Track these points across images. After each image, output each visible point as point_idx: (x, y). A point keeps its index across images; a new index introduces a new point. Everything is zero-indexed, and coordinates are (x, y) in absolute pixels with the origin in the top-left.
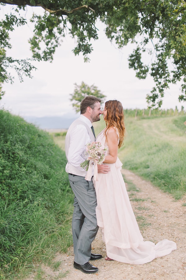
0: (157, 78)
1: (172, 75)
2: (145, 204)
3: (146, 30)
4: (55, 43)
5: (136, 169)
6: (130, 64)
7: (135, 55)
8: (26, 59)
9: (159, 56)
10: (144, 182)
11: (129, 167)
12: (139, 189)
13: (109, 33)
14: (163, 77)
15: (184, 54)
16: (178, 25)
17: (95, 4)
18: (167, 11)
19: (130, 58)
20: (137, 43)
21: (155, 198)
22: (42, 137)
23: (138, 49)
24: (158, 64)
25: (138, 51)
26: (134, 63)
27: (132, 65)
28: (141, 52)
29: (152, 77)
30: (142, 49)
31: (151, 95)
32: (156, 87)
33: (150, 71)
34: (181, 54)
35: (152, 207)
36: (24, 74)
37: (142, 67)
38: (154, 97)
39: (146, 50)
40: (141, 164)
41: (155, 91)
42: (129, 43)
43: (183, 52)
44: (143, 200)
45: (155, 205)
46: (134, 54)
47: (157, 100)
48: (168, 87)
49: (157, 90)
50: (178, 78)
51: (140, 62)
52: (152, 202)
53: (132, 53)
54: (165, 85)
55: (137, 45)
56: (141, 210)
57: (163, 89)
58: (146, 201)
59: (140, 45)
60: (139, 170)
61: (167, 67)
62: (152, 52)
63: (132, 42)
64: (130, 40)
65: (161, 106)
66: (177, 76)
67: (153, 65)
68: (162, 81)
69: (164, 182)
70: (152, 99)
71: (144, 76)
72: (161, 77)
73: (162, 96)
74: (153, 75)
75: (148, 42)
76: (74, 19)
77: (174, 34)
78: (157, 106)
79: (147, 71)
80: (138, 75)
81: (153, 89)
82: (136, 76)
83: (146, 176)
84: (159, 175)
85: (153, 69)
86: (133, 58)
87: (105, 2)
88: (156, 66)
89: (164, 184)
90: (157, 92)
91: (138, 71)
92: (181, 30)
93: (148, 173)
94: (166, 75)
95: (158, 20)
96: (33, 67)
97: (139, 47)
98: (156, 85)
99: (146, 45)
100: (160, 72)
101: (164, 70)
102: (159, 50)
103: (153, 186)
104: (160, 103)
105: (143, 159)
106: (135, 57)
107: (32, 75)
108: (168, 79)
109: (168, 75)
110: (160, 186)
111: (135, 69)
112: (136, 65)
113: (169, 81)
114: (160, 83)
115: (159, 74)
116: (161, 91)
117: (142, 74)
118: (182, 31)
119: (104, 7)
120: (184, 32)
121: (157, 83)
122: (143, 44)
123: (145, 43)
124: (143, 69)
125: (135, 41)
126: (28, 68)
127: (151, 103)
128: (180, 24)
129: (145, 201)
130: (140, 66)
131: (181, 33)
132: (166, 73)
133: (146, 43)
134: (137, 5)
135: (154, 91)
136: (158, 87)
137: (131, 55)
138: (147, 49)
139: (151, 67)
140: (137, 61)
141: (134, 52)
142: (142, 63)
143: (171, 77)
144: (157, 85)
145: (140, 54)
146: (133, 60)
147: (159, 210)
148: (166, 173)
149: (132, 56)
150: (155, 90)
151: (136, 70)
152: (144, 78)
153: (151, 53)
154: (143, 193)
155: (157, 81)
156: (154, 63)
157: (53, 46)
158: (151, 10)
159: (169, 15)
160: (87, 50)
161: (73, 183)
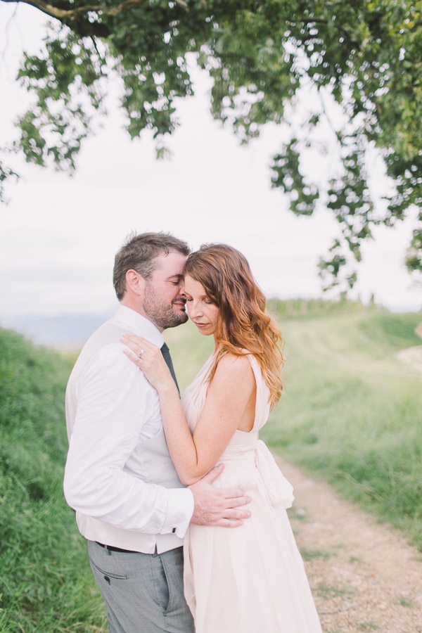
0: (343, 215)
2: (335, 569)
4: (81, 130)
5: (285, 443)
6: (273, 181)
7: (285, 157)
9: (348, 158)
12: (305, 509)
14: (358, 211)
19: (273, 164)
20: (290, 124)
21: (357, 546)
23: (294, 141)
24: (345, 179)
25: (293, 148)
26: (284, 177)
27: (278, 182)
28: (298, 148)
29: (330, 210)
30: (304, 143)
31: (329, 257)
32: (341, 237)
37: (303, 186)
38: (337, 264)
41: (337, 247)
44: (327, 556)
45: (365, 573)
46: (283, 153)
48: (372, 237)
49: (345, 244)
50: (400, 213)
51: (298, 173)
52: (353, 560)
54: (364, 233)
56: (328, 597)
57: (360, 241)
58: (335, 555)
60: (291, 447)
61: (367, 188)
63: (278, 122)
65: (355, 285)
67: (332, 181)
69: (370, 489)
70: (331, 268)
71: (308, 208)
72: (352, 212)
73: (359, 258)
74: (331, 206)
75: (318, 123)
77: (408, 82)
79: (317, 196)
80: (294, 206)
81: (334, 243)
82: (289, 209)
85: (331, 193)
88: (340, 186)
89: (370, 494)
90: (344, 251)
91: (295, 195)
94: (366, 207)
97: (295, 136)
100: (348, 200)
101: (359, 194)
102: (347, 145)
104: (352, 279)
106: (286, 161)
110: (358, 499)
111: (286, 190)
113: (377, 223)
114: (351, 227)
115: (347, 204)
116: (354, 247)
117: (305, 203)
119: (211, 6)
121: (343, 225)
122: (308, 126)
123: (312, 124)
125: (284, 120)
127: (330, 278)
129: (332, 560)
130: (299, 184)
132: (366, 202)
133: (315, 125)
135: (334, 247)
136: (348, 239)
139: (328, 187)
140: (289, 171)
141: (284, 149)
142: (302, 177)
144: (343, 231)
145: (298, 155)
146: (282, 167)
147: (383, 597)
149: (278, 158)
150: (337, 244)
151: (288, 193)
152: (308, 213)
153: (325, 151)
155: (343, 221)
157: (76, 135)
158: (345, 15)
159: (392, 34)
160: (163, 124)
161: (107, 579)
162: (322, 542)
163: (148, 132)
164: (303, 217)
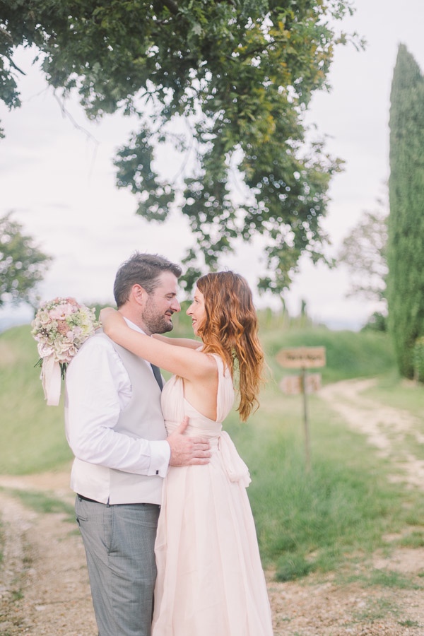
0: (199, 223)
3: (161, 91)
6: (119, 175)
7: (134, 152)
9: (207, 157)
14: (216, 219)
15: (267, 163)
16: (246, 91)
17: (15, 7)
18: (218, 48)
19: (119, 158)
20: (140, 115)
23: (144, 134)
24: (203, 180)
25: (144, 140)
26: (133, 173)
28: (152, 141)
29: (185, 216)
30: (157, 135)
32: (197, 247)
33: (180, 200)
34: (262, 163)
37: (156, 186)
38: (191, 279)
39: (168, 138)
41: (193, 259)
42: (119, 112)
43: (265, 156)
46: (133, 147)
48: (231, 249)
49: (201, 256)
50: (260, 228)
51: (150, 171)
53: (127, 144)
54: (222, 245)
55: (142, 122)
57: (217, 254)
59: (150, 121)
61: (228, 192)
62: (187, 144)
63: (127, 112)
64: (122, 104)
66: (255, 220)
67: (189, 181)
68: (214, 230)
71: (161, 211)
72: (209, 221)
74: (187, 210)
79: (171, 197)
80: (143, 210)
81: (187, 254)
82: (137, 212)
85: (188, 195)
86: (129, 158)
87: (44, 8)
88: (197, 187)
90: (200, 264)
91: (145, 196)
92: (254, 104)
94: (226, 214)
95: (196, 67)
97: (146, 127)
98: (196, 242)
99: (168, 123)
100: (208, 204)
101: (221, 201)
102: (206, 142)
106: (135, 156)
108: (230, 225)
109: (232, 216)
111: (135, 190)
112: (138, 179)
113: (234, 234)
114: (207, 237)
115: (205, 210)
116: (210, 260)
117: (155, 207)
118: (254, 108)
120: (262, 110)
121: (199, 235)
122: (160, 119)
123: (164, 118)
124: (160, 192)
125: (135, 110)
128: (250, 89)
130: (150, 184)
131: (254, 113)
132: (227, 208)
133: (169, 119)
134: (135, 27)
135: (189, 259)
136: (203, 248)
137: (122, 149)
138: (173, 135)
139: (184, 187)
140: (141, 167)
141: (134, 141)
142: (155, 176)
143: (239, 223)
144: (199, 241)
145: (151, 148)
146: (130, 163)
149: (126, 152)
150: (192, 256)
151: (137, 193)
152: (161, 218)
153: (182, 147)
155: (198, 230)
156: (189, 175)
164: (154, 222)
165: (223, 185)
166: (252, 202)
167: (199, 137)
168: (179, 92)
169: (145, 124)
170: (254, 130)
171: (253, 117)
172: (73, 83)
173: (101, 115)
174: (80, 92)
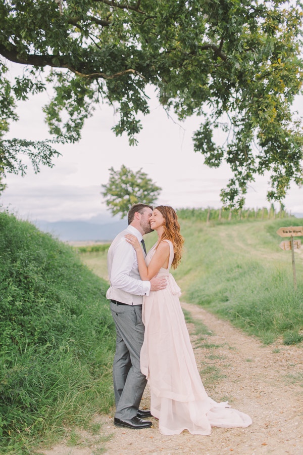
0: (236, 166)
1: (257, 161)
2: (220, 351)
3: (217, 100)
5: (209, 302)
6: (195, 145)
7: (203, 133)
8: (44, 141)
9: (239, 133)
10: (219, 322)
11: (197, 301)
12: (212, 331)
13: (164, 100)
14: (245, 164)
15: (272, 133)
16: (262, 96)
17: (145, 65)
18: (246, 76)
19: (195, 137)
20: (205, 115)
21: (235, 344)
22: (64, 253)
23: (207, 124)
24: (236, 145)
25: (207, 127)
26: (202, 144)
27: (199, 147)
28: (211, 127)
29: (229, 164)
30: (214, 124)
31: (228, 190)
32: (235, 178)
33: (226, 155)
34: (269, 133)
35: (230, 355)
36: (41, 162)
37: (214, 150)
38: (233, 194)
39: (219, 125)
40: (216, 294)
41: (233, 185)
42: (195, 114)
43: (271, 130)
44: (218, 347)
45: (234, 352)
46: (202, 131)
47: (236, 198)
48: (252, 179)
49: (237, 182)
50: (267, 166)
51: (211, 142)
52: (230, 348)
53: (199, 129)
54: (248, 176)
55: (206, 118)
56: (213, 359)
57: (245, 181)
58: (222, 347)
59: (210, 118)
60: (213, 304)
61: (250, 150)
62: (229, 128)
63: (199, 114)
64: (196, 110)
65: (243, 206)
66: (265, 164)
67: (230, 146)
68: (243, 170)
69: (249, 320)
70: (229, 197)
71: (216, 162)
72: (241, 164)
73: (244, 192)
74: (229, 160)
75: (221, 114)
76: (115, 86)
77: (256, 108)
78: (237, 206)
79: (221, 155)
80: (208, 162)
81: (230, 182)
82: (205, 163)
83: (223, 314)
84: (242, 311)
85: (230, 153)
86: (201, 136)
87: (159, 64)
88: (234, 148)
89: (249, 323)
90: (237, 186)
91: (208, 155)
92: (266, 102)
93: (226, 309)
94: (250, 161)
95: (234, 87)
96: (55, 152)
97: (208, 121)
98: (234, 175)
99: (219, 118)
100: (240, 157)
101: (246, 154)
102: (238, 126)
103: (234, 327)
104: (241, 203)
105: (219, 287)
106: (203, 135)
107: (52, 162)
108: (251, 167)
109: (253, 162)
110: (243, 327)
111: (204, 152)
112: (205, 146)
113: (254, 171)
114: (240, 173)
115: (239, 160)
116: (242, 184)
117: (213, 160)
118: (266, 104)
119: (157, 69)
120: (270, 105)
121: (236, 172)
122: (215, 116)
123: (217, 115)
124: (216, 152)
125: (202, 113)
126: (48, 153)
127: (229, 203)
128: (264, 95)
129: (220, 348)
130: (211, 148)
131: (266, 107)
132: (250, 158)
133: (219, 116)
134: (204, 69)
135: (231, 185)
136: (238, 179)
137: (197, 133)
138: (221, 123)
139: (227, 149)
140: (206, 141)
141: (202, 128)
142: (213, 144)
143: (257, 165)
144: (236, 175)
145: (211, 131)
146: (201, 139)
147: (240, 359)
148: (253, 306)
149: (198, 134)
150: (233, 182)
151: (205, 154)
152: (217, 165)
153: (226, 129)
154: (217, 337)
155: (236, 170)
156: (230, 143)
157: (80, 116)
158: (224, 75)
159: (249, 82)
160: (134, 128)
161: (117, 314)
162: (217, 342)
163: (125, 133)
164: (213, 167)
165: (248, 147)
166: (263, 154)
167: (235, 123)
168: (225, 101)
169: (208, 119)
170: (266, 116)
171: (266, 110)
172: (171, 103)
173: (185, 118)
174: (175, 107)
